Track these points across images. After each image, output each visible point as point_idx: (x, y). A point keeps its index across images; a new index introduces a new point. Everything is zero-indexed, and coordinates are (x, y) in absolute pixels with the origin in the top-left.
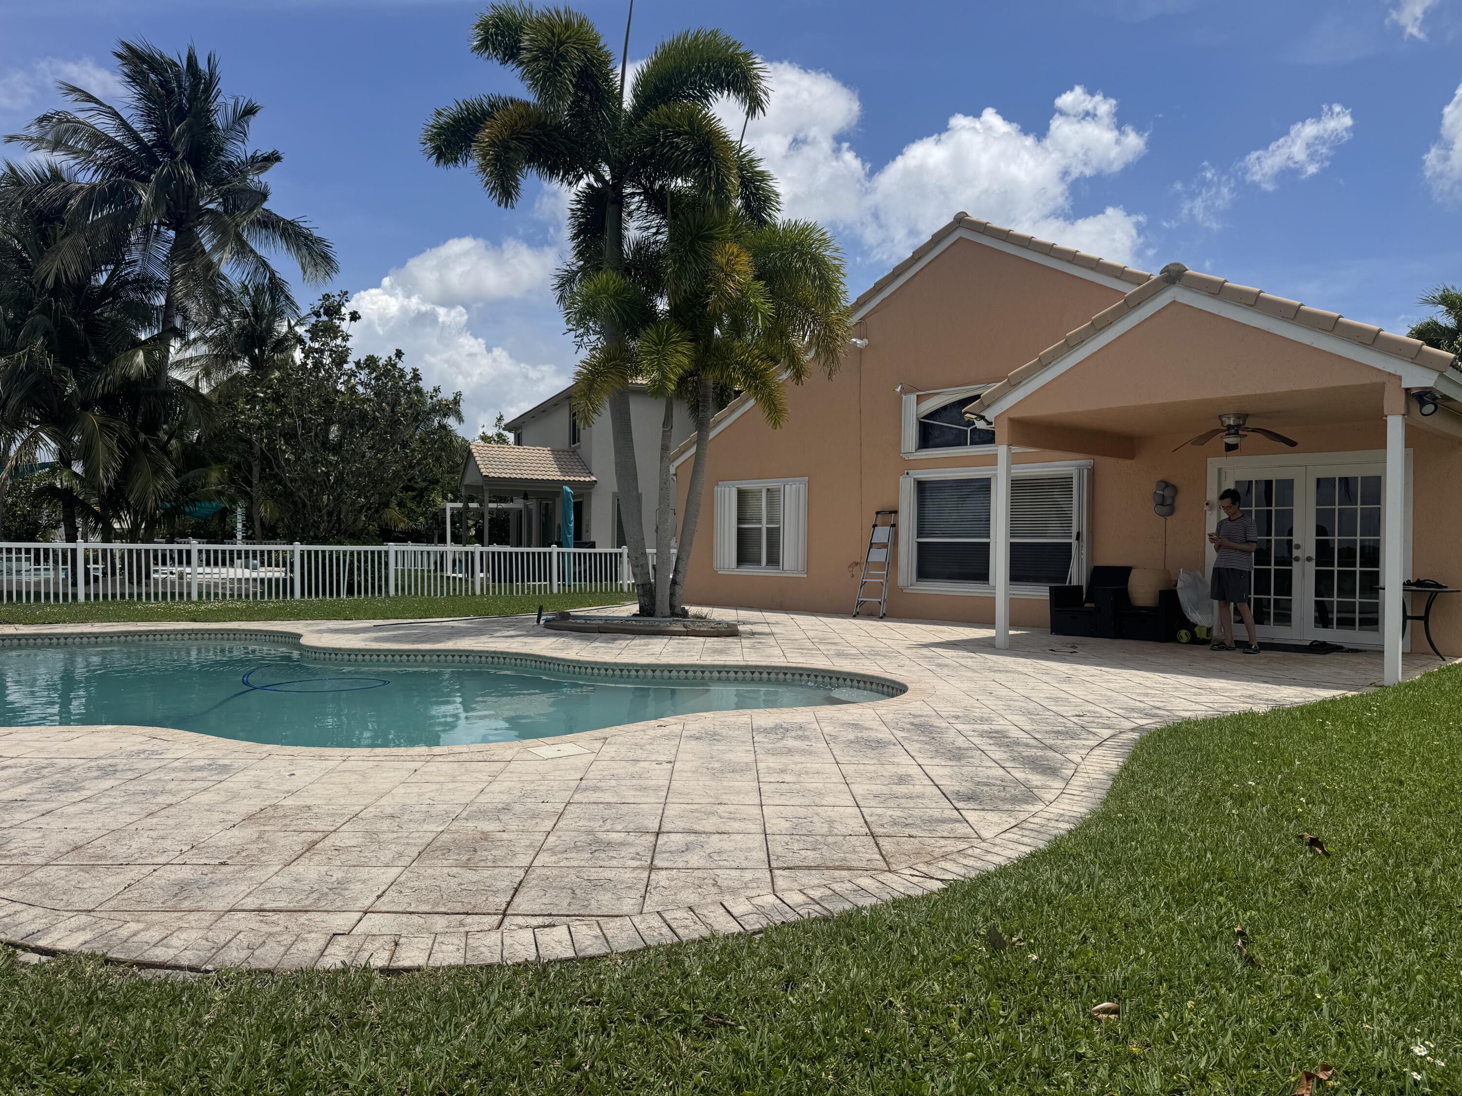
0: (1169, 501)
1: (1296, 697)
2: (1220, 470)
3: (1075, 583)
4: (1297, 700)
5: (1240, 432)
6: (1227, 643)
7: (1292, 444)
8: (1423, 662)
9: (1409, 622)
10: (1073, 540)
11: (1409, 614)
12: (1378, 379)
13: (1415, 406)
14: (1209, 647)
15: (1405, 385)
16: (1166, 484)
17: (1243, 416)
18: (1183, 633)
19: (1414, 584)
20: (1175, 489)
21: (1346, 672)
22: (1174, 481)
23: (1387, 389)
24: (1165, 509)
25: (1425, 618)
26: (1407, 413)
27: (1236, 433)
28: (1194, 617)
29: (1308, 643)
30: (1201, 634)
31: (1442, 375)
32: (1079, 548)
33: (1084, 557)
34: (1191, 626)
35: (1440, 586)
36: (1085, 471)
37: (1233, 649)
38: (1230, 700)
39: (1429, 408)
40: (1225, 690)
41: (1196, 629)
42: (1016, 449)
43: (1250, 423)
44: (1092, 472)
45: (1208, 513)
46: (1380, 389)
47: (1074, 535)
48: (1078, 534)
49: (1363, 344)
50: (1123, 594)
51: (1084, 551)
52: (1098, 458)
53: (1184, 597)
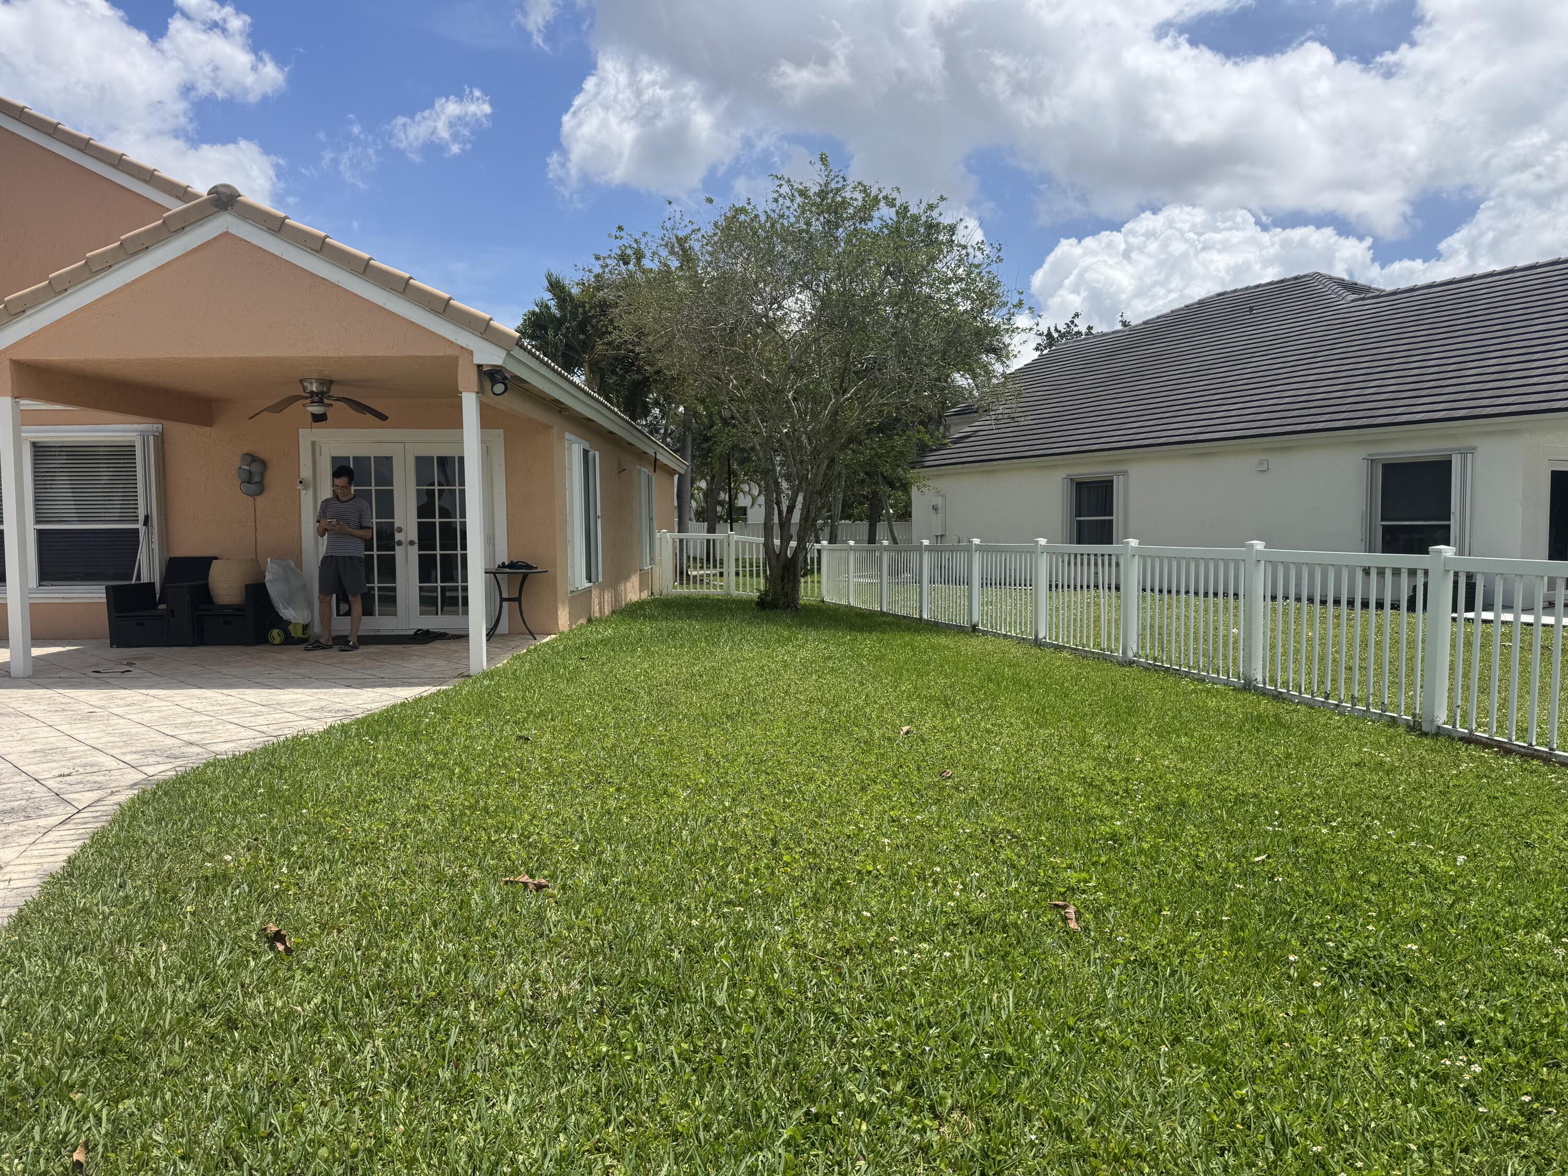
0: (257, 479)
1: (374, 702)
2: (313, 443)
3: (145, 579)
4: (373, 706)
5: (326, 401)
6: (322, 641)
7: (383, 417)
8: (517, 643)
9: (505, 604)
10: (139, 526)
11: (505, 595)
12: (449, 352)
13: (488, 385)
14: (302, 647)
15: (477, 361)
16: (252, 458)
17: (327, 383)
18: (275, 632)
19: (508, 566)
20: (264, 464)
21: (440, 663)
22: (263, 455)
23: (460, 363)
24: (253, 488)
25: (518, 600)
26: (481, 391)
27: (321, 402)
28: (288, 613)
29: (412, 633)
30: (297, 633)
31: (509, 354)
32: (149, 534)
33: (155, 546)
34: (283, 624)
35: (530, 567)
36: (151, 438)
37: (330, 647)
38: (292, 718)
39: (499, 388)
40: (295, 703)
41: (291, 628)
42: (28, 404)
43: (335, 391)
44: (161, 441)
45: (303, 492)
46: (454, 362)
47: (141, 518)
48: (147, 518)
49: (434, 311)
50: (203, 593)
51: (155, 538)
52: (167, 424)
53: (274, 591)
